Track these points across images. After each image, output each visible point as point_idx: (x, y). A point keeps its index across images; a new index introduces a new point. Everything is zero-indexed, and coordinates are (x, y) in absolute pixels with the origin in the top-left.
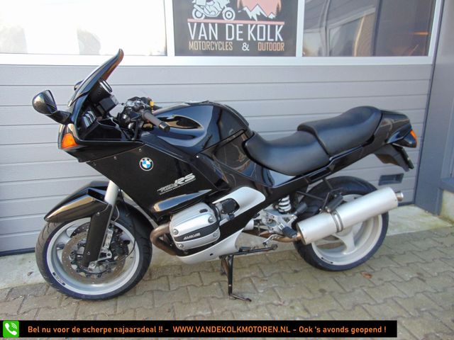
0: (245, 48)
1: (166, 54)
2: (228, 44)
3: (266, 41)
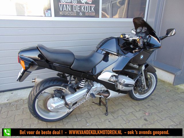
0: (81, 14)
1: (51, 16)
2: (74, 13)
3: (88, 12)
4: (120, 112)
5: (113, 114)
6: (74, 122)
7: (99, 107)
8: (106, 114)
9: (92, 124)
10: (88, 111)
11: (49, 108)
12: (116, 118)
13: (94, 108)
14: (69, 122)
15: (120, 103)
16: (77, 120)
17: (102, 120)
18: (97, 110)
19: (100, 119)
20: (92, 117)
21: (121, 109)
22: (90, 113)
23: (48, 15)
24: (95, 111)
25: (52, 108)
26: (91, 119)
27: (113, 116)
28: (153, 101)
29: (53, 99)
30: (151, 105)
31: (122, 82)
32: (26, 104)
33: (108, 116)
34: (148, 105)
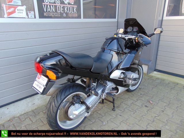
2: (58, 14)
4: (123, 105)
5: (119, 109)
6: (90, 124)
7: (103, 105)
8: (114, 110)
9: (108, 122)
10: (96, 111)
11: (71, 117)
12: (123, 112)
13: (100, 108)
14: (86, 126)
15: (118, 97)
16: (91, 123)
17: (114, 116)
18: (102, 108)
19: (111, 115)
20: (103, 115)
21: (122, 102)
22: (99, 113)
23: (31, 16)
24: (102, 110)
25: (75, 116)
26: (104, 118)
27: (120, 110)
28: (141, 90)
29: (74, 106)
30: (143, 94)
31: (131, 77)
32: (24, 120)
33: (115, 111)
34: (141, 94)
